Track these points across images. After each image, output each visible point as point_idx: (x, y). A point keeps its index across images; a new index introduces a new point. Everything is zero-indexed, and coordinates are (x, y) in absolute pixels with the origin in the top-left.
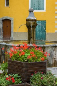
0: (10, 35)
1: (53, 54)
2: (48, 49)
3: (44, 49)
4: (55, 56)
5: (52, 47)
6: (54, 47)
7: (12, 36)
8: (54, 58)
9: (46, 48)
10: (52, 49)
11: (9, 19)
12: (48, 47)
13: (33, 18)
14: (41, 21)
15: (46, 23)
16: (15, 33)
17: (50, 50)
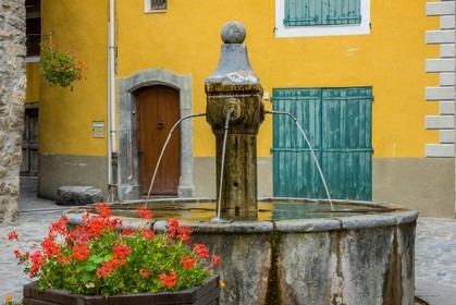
0: (177, 174)
1: (326, 273)
2: (300, 244)
3: (279, 241)
4: (336, 279)
5: (318, 232)
6: (331, 232)
7: (188, 182)
8: (334, 290)
9: (288, 240)
10: (322, 244)
12: (300, 232)
13: (238, 78)
14: (343, 93)
15: (372, 99)
16: (200, 161)
17: (311, 251)
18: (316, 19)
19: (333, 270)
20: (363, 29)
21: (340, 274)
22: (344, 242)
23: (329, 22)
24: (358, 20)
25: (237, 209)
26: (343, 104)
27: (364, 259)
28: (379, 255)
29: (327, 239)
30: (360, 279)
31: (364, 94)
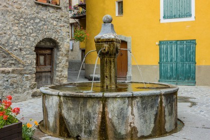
0: (126, 70)
1: (126, 114)
2: (115, 102)
3: (105, 101)
4: (131, 117)
5: (122, 97)
6: (128, 97)
7: (130, 74)
8: (130, 121)
9: (110, 101)
10: (124, 103)
11: (123, 39)
12: (115, 98)
13: (107, 36)
14: (185, 42)
15: (196, 44)
16: (134, 66)
17: (120, 105)
18: (175, 16)
19: (129, 113)
20: (192, 19)
21: (132, 114)
22: (135, 102)
23: (180, 17)
24: (190, 16)
25: (107, 86)
26: (185, 46)
27: (145, 109)
28: (152, 107)
29: (127, 100)
30: (142, 116)
31: (193, 42)
